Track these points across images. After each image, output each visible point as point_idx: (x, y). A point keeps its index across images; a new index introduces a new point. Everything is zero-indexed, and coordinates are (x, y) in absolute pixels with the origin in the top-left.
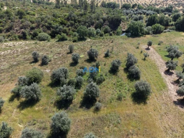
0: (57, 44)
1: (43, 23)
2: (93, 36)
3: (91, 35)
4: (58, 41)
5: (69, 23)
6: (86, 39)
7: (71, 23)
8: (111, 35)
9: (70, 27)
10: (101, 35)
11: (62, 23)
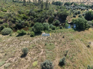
0: (16, 39)
1: (9, 18)
2: (47, 29)
3: (45, 29)
4: (18, 36)
5: (29, 18)
6: (42, 33)
7: (31, 18)
8: (61, 28)
9: (30, 21)
10: (54, 29)
11: (24, 18)
